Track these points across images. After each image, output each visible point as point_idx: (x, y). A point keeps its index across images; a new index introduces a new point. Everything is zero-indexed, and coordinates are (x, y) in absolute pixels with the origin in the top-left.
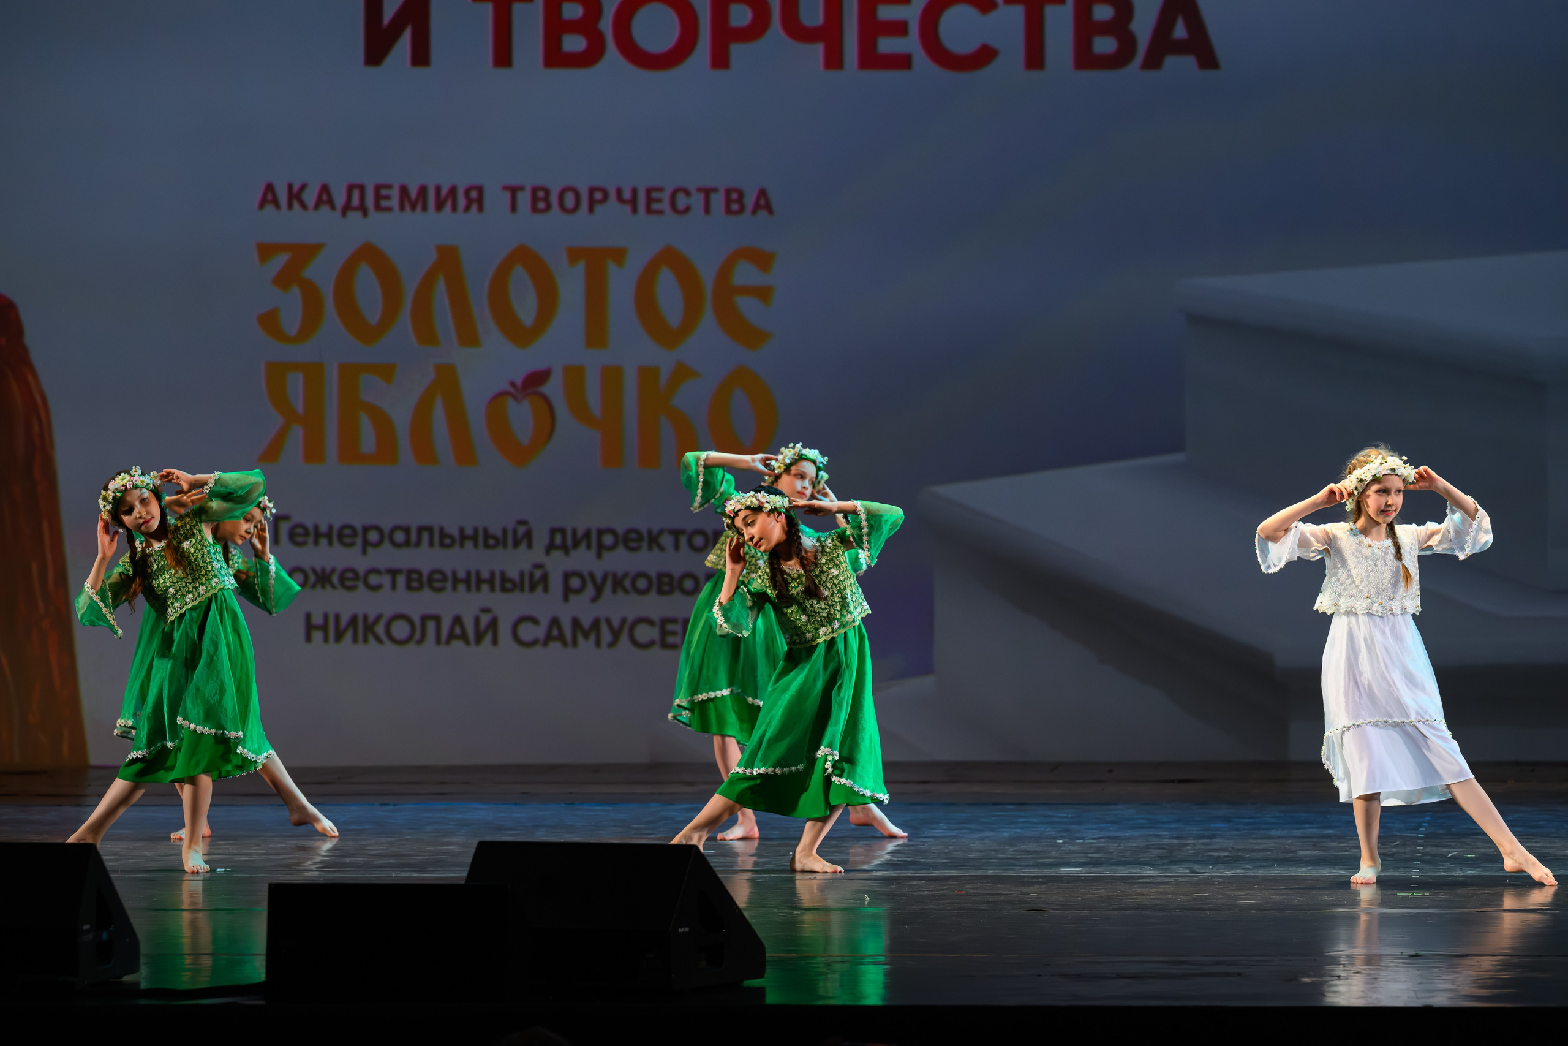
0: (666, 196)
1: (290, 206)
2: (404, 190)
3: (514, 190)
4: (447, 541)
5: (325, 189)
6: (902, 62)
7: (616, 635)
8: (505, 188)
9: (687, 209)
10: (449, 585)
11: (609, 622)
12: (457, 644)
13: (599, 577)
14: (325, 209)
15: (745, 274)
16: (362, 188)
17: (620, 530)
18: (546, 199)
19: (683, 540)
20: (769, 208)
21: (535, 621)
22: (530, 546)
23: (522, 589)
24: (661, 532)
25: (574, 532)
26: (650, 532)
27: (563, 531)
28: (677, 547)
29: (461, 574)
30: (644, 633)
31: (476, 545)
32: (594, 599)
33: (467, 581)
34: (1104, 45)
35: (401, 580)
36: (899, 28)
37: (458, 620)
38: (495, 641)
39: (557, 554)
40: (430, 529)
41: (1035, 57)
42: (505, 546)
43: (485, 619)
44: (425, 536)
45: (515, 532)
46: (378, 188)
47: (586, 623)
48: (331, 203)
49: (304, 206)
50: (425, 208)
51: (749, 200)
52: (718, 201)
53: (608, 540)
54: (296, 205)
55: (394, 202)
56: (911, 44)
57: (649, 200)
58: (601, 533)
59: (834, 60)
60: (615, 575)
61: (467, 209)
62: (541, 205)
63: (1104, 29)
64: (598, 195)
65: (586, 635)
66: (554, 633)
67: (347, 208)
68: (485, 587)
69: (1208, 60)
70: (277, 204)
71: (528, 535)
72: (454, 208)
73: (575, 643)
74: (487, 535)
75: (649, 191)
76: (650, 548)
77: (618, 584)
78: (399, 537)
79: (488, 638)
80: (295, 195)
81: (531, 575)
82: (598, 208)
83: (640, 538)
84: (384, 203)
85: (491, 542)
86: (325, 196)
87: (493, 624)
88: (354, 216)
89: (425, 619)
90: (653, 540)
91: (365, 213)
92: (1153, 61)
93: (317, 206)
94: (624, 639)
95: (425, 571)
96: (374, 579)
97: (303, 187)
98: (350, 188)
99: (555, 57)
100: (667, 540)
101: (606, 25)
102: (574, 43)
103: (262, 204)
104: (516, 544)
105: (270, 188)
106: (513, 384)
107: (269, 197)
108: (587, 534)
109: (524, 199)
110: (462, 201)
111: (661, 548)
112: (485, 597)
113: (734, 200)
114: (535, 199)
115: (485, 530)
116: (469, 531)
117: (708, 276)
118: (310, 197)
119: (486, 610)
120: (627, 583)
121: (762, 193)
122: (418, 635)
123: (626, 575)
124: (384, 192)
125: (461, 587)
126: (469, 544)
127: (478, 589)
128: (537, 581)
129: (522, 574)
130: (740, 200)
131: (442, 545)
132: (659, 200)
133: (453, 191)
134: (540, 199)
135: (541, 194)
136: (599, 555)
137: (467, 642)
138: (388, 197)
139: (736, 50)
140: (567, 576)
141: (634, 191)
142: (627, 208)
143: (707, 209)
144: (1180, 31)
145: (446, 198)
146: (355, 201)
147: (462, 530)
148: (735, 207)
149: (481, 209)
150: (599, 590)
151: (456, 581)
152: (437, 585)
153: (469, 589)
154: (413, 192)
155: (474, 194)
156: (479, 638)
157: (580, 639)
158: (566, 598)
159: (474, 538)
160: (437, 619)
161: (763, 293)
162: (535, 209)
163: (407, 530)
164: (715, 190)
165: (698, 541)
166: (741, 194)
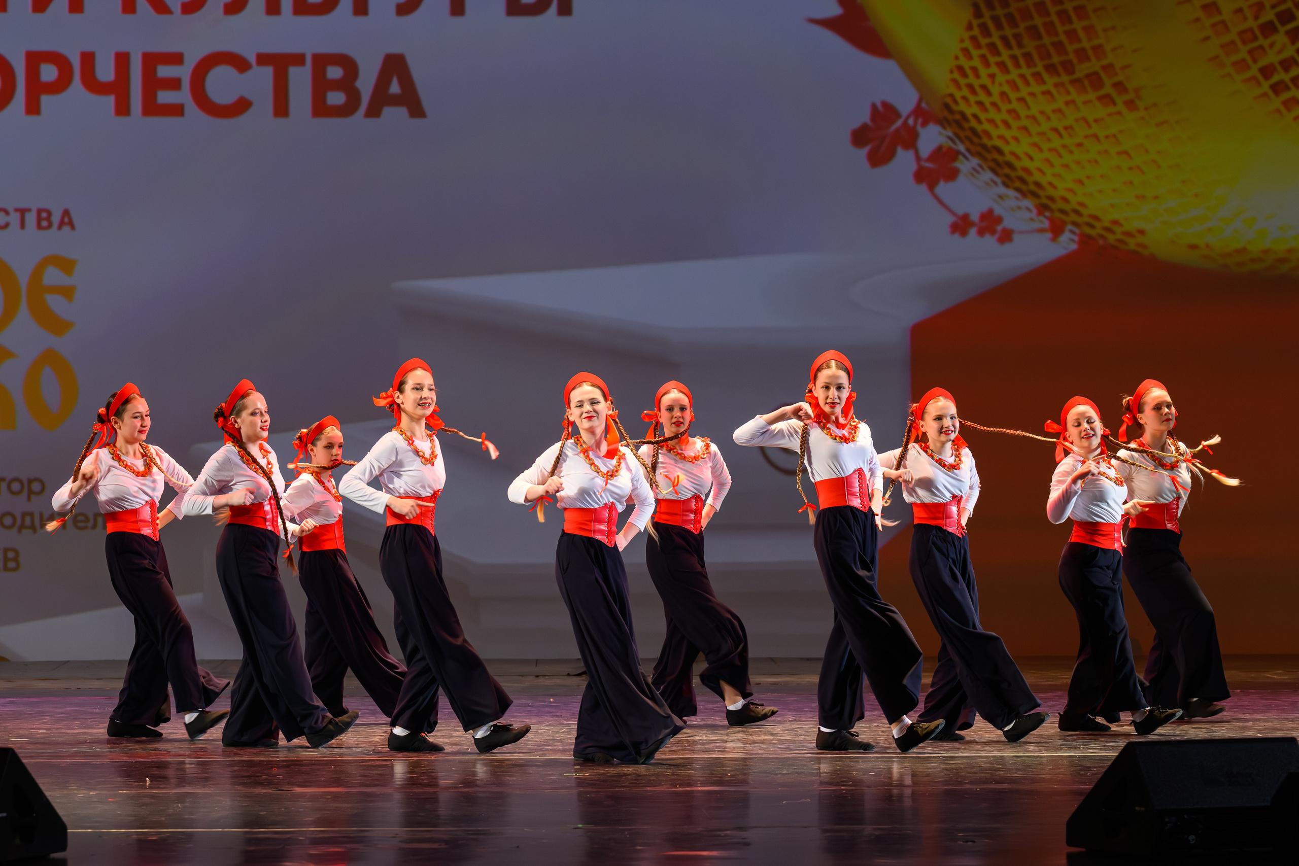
6: (177, 110)
9: (7, 225)
15: (52, 276)
20: (71, 225)
34: (336, 98)
36: (174, 84)
41: (281, 108)
51: (56, 219)
52: (31, 218)
59: (123, 109)
63: (336, 85)
69: (417, 111)
92: (374, 111)
113: (44, 219)
117: (23, 279)
121: (66, 213)
130: (48, 218)
139: (46, 100)
143: (23, 226)
144: (395, 88)
148: (44, 223)
164: (29, 210)
165: (16, 486)
166: (49, 213)
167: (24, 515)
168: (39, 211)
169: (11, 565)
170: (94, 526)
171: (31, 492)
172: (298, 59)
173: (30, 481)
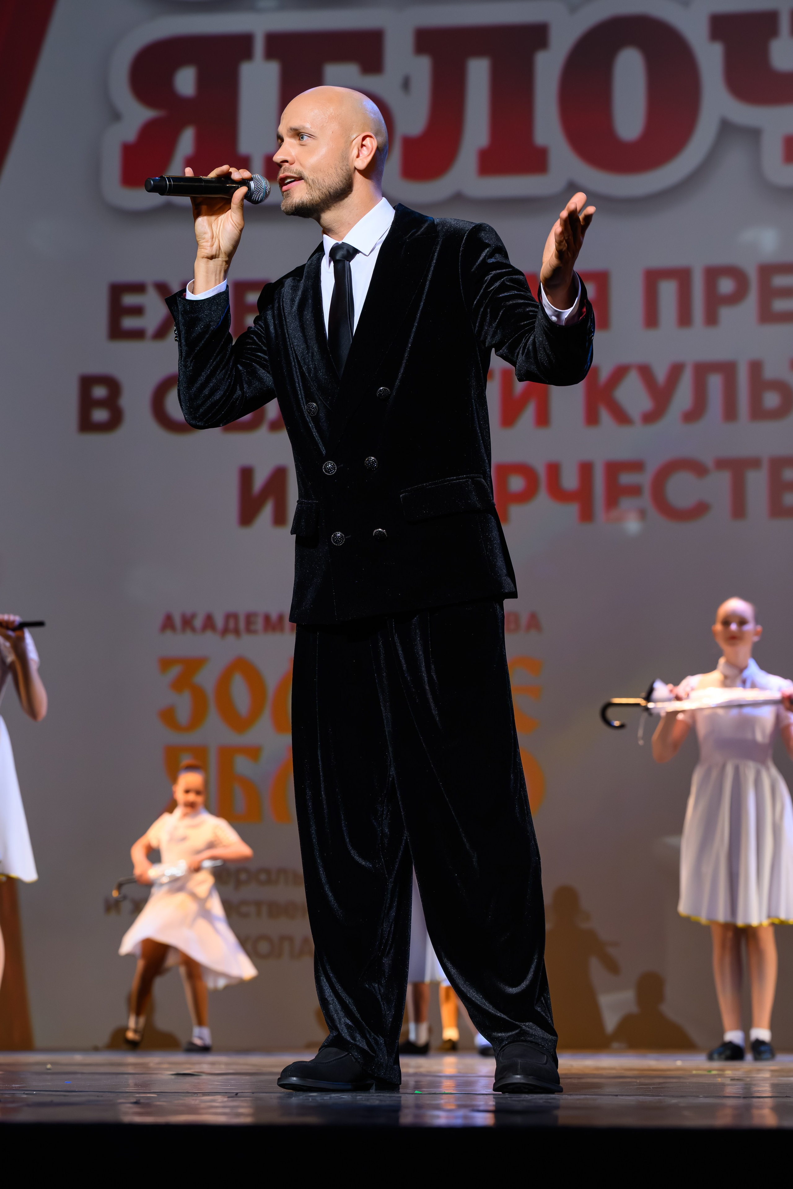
1: (184, 630)
2: (267, 617)
4: (298, 880)
5: (209, 617)
10: (299, 913)
12: (306, 959)
14: (209, 632)
16: (236, 617)
20: (538, 627)
35: (264, 910)
36: (636, 490)
37: (306, 940)
40: (285, 871)
41: (739, 510)
44: (282, 876)
46: (248, 617)
48: (214, 628)
49: (194, 630)
50: (282, 630)
51: (524, 620)
54: (188, 629)
55: (260, 626)
56: (644, 501)
59: (587, 516)
67: (225, 631)
70: (174, 629)
78: (263, 877)
80: (187, 622)
84: (252, 627)
86: (209, 623)
88: (231, 638)
89: (281, 939)
91: (238, 634)
93: (203, 630)
95: (282, 903)
96: (244, 909)
97: (194, 616)
98: (228, 616)
103: (163, 630)
105: (169, 617)
107: (169, 623)
113: (512, 621)
118: (198, 623)
121: (534, 615)
122: (277, 951)
124: (253, 619)
130: (516, 622)
131: (295, 883)
138: (255, 623)
139: (515, 509)
146: (232, 625)
148: (512, 626)
152: (291, 914)
154: (274, 619)
160: (291, 939)
161: (534, 690)
163: (267, 871)
166: (517, 616)
172: (754, 463)
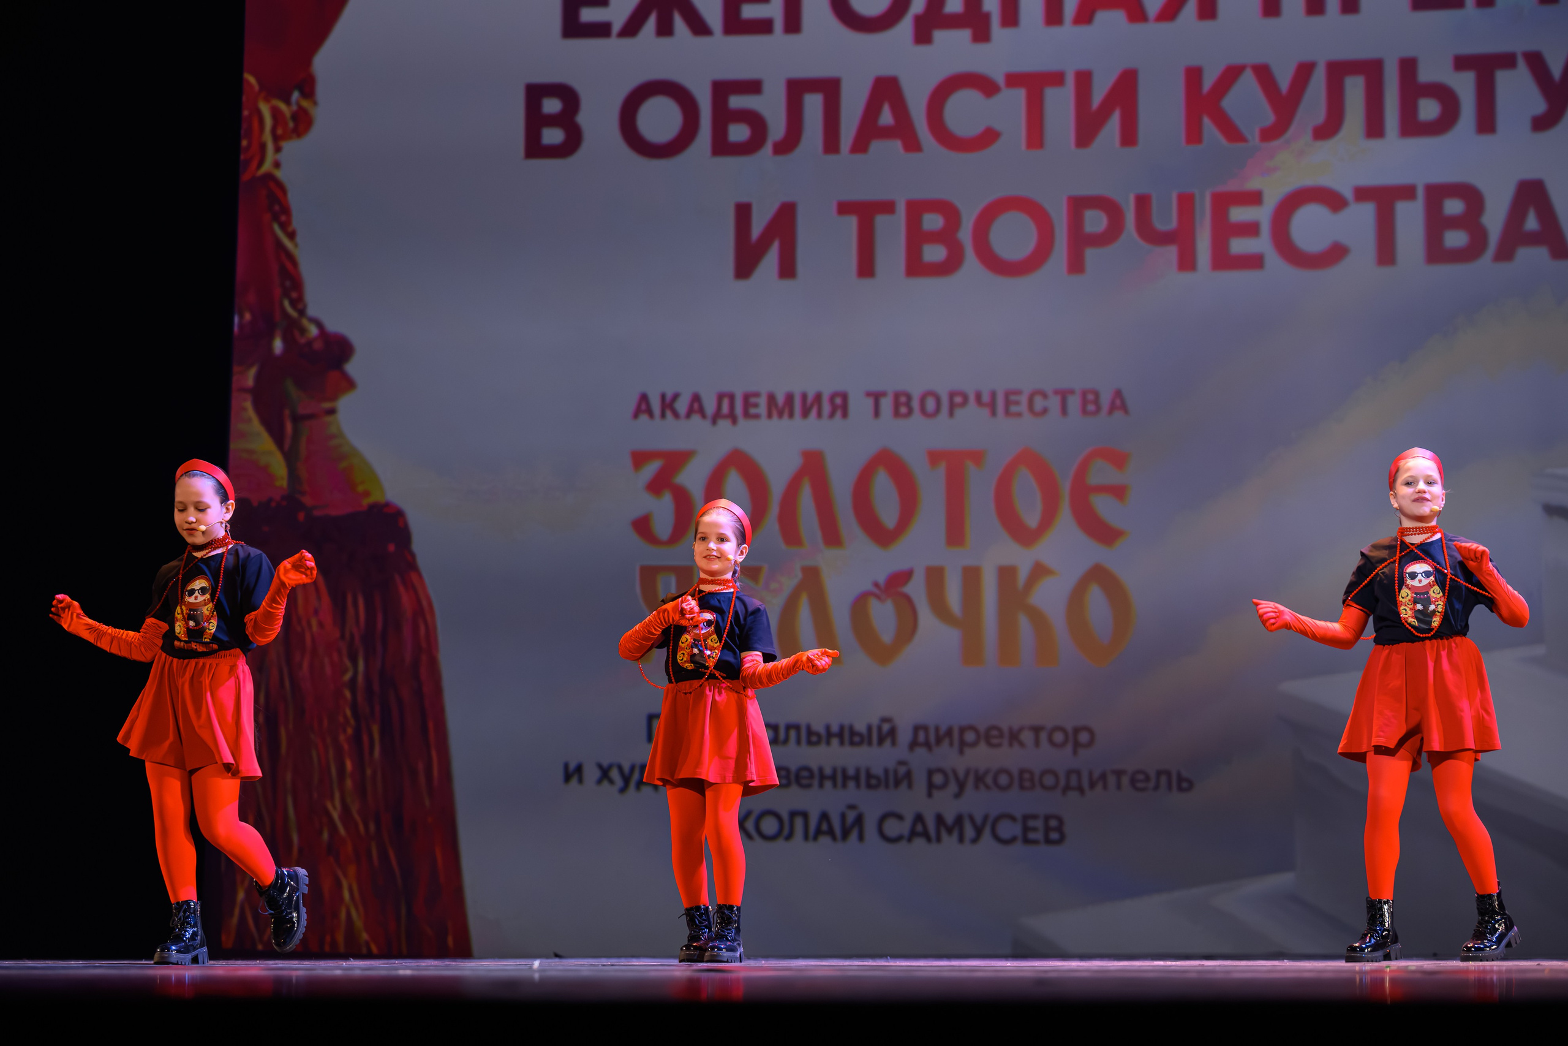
0: (1024, 399)
1: (663, 416)
2: (771, 398)
3: (876, 397)
4: (814, 739)
5: (696, 398)
6: (1254, 262)
7: (979, 831)
8: (869, 394)
9: (1045, 411)
10: (816, 782)
11: (972, 819)
12: (825, 840)
13: (961, 774)
14: (696, 418)
15: (1101, 473)
16: (731, 397)
17: (982, 728)
18: (908, 404)
19: (1043, 736)
20: (1124, 408)
21: (900, 817)
22: (894, 743)
23: (887, 786)
24: (1021, 729)
25: (937, 729)
26: (1011, 729)
27: (925, 728)
28: (1037, 743)
29: (828, 771)
30: (1006, 829)
31: (842, 743)
32: (958, 795)
33: (833, 778)
34: (1455, 239)
36: (1251, 229)
37: (824, 817)
38: (861, 838)
39: (921, 751)
40: (797, 727)
41: (1386, 253)
42: (870, 743)
43: (851, 816)
44: (793, 734)
45: (880, 729)
46: (747, 397)
47: (949, 819)
48: (702, 412)
49: (676, 415)
50: (791, 415)
51: (1105, 400)
52: (1074, 402)
53: (970, 737)
54: (669, 413)
55: (762, 409)
56: (1262, 244)
57: (1008, 403)
58: (962, 730)
59: (1187, 262)
60: (976, 771)
61: (832, 415)
62: (903, 410)
63: (1455, 223)
64: (958, 400)
65: (950, 831)
66: (919, 830)
67: (717, 416)
68: (851, 784)
69: (1560, 248)
70: (651, 414)
71: (892, 732)
72: (819, 415)
73: (939, 839)
74: (853, 733)
75: (1008, 394)
76: (1011, 745)
77: (979, 779)
79: (854, 835)
80: (668, 405)
81: (896, 772)
82: (959, 412)
83: (1001, 735)
84: (752, 411)
85: (857, 739)
86: (696, 405)
87: (859, 820)
88: (724, 424)
89: (793, 814)
90: (1014, 737)
91: (734, 420)
92: (1505, 253)
93: (688, 415)
94: (987, 832)
95: (793, 768)
97: (676, 396)
98: (720, 397)
99: (916, 267)
100: (1027, 737)
101: (965, 235)
102: (934, 253)
103: (636, 415)
104: (881, 741)
105: (644, 398)
106: (876, 585)
107: (643, 407)
108: (949, 732)
109: (886, 404)
110: (826, 408)
111: (1022, 744)
112: (851, 794)
113: (1090, 401)
114: (897, 405)
115: (851, 728)
116: (835, 728)
117: (1065, 480)
118: (682, 406)
119: (852, 807)
120: (989, 780)
121: (1118, 394)
122: (786, 831)
123: (987, 772)
124: (753, 400)
125: (828, 784)
126: (835, 741)
127: (844, 786)
128: (900, 778)
129: (886, 771)
130: (1097, 402)
131: (810, 743)
132: (1017, 403)
133: (818, 397)
134: (902, 404)
135: (903, 399)
136: (961, 752)
137: (834, 838)
138: (756, 405)
139: (1091, 255)
140: (930, 773)
141: (993, 395)
142: (985, 412)
143: (1064, 410)
144: (1532, 223)
145: (811, 405)
146: (725, 410)
147: (828, 728)
148: (1091, 407)
149: (845, 415)
150: (962, 786)
151: (823, 777)
152: (804, 782)
153: (835, 785)
154: (780, 399)
155: (838, 401)
156: (845, 834)
157: (944, 834)
158: (930, 795)
159: (840, 735)
160: (805, 815)
161: (1118, 492)
162: (897, 414)
164: (1072, 392)
165: (1059, 737)
166: (1096, 394)
167: (1069, 773)
168: (1084, 394)
169: (1054, 836)
170: (1157, 787)
171: (1077, 745)
172: (1407, 192)
173: (1077, 730)
